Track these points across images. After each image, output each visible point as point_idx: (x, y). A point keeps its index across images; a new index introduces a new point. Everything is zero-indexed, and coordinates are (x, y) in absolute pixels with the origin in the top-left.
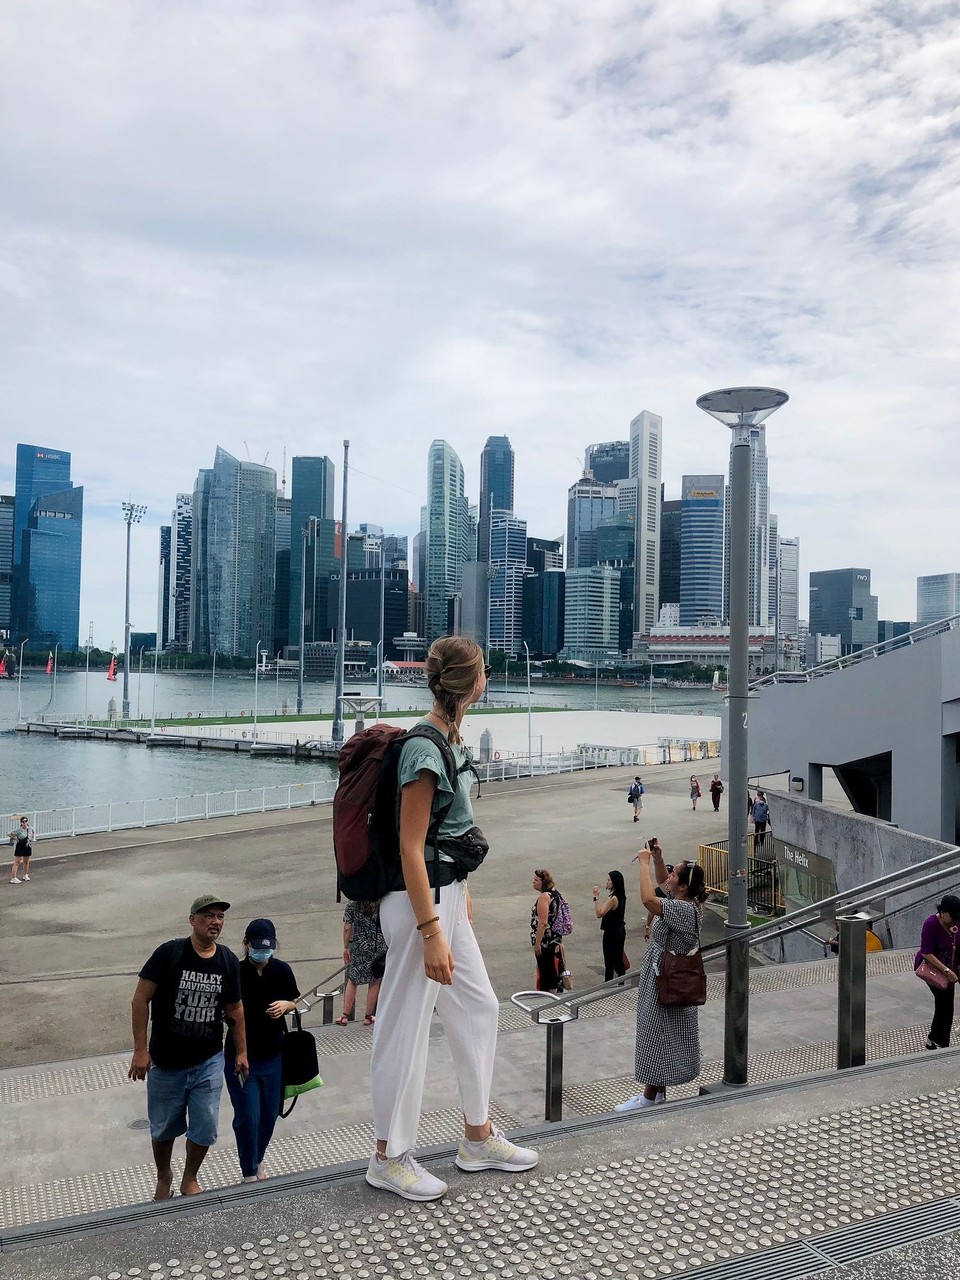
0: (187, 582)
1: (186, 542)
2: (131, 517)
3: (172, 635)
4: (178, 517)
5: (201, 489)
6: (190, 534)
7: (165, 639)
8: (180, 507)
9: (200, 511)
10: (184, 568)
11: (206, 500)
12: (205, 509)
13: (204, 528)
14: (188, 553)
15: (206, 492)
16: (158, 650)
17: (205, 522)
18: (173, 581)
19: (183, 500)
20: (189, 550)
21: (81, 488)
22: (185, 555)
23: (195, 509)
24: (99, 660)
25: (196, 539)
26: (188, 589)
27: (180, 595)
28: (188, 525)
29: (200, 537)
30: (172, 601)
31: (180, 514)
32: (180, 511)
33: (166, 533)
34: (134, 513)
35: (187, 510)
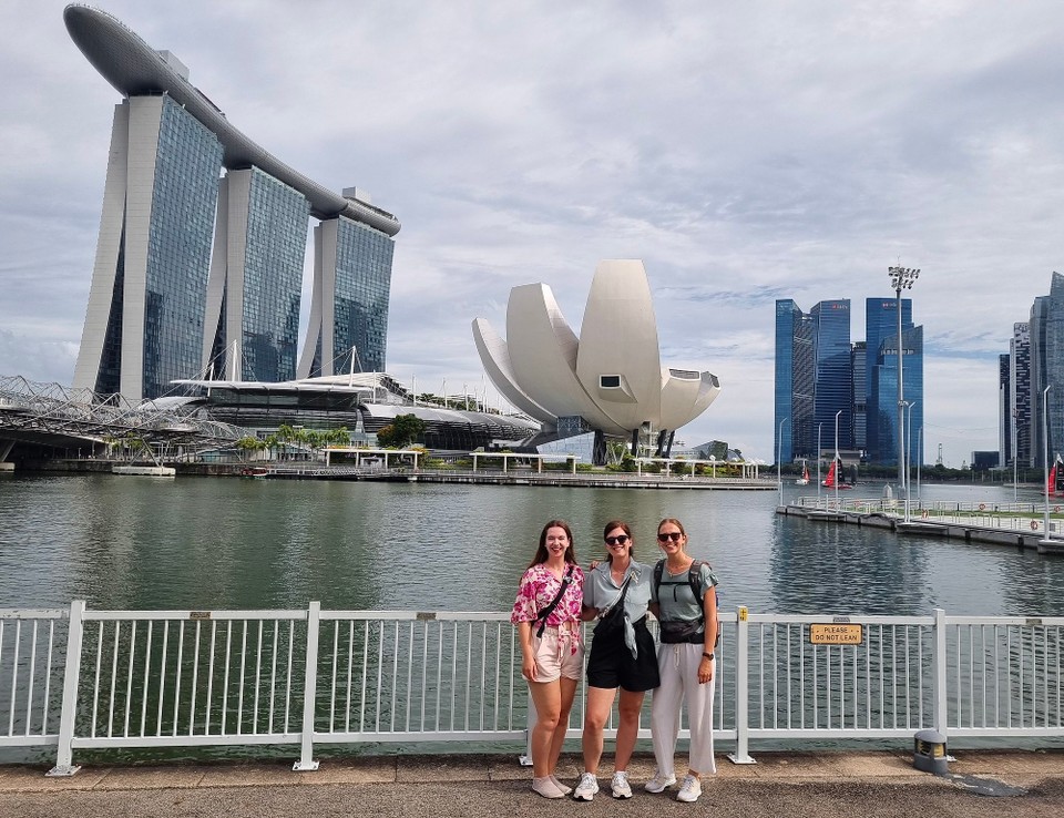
0: (1028, 403)
1: (1025, 366)
2: (899, 284)
3: (1014, 453)
4: (1016, 345)
5: (1039, 314)
6: (1028, 358)
7: (1008, 456)
8: (1017, 335)
9: (1037, 336)
10: (1024, 390)
11: (1043, 324)
12: (1043, 333)
13: (1043, 351)
14: (1027, 377)
15: (1043, 317)
16: (1001, 466)
17: (1043, 345)
18: (1013, 404)
19: (1019, 328)
20: (1028, 374)
21: (921, 327)
22: (1024, 378)
23: (1032, 335)
24: (939, 475)
25: (1034, 363)
26: (1028, 410)
27: (1021, 415)
28: (1027, 351)
29: (1039, 359)
30: (1013, 421)
31: (1017, 342)
32: (1018, 338)
33: (1005, 360)
34: (904, 279)
35: (1025, 337)
